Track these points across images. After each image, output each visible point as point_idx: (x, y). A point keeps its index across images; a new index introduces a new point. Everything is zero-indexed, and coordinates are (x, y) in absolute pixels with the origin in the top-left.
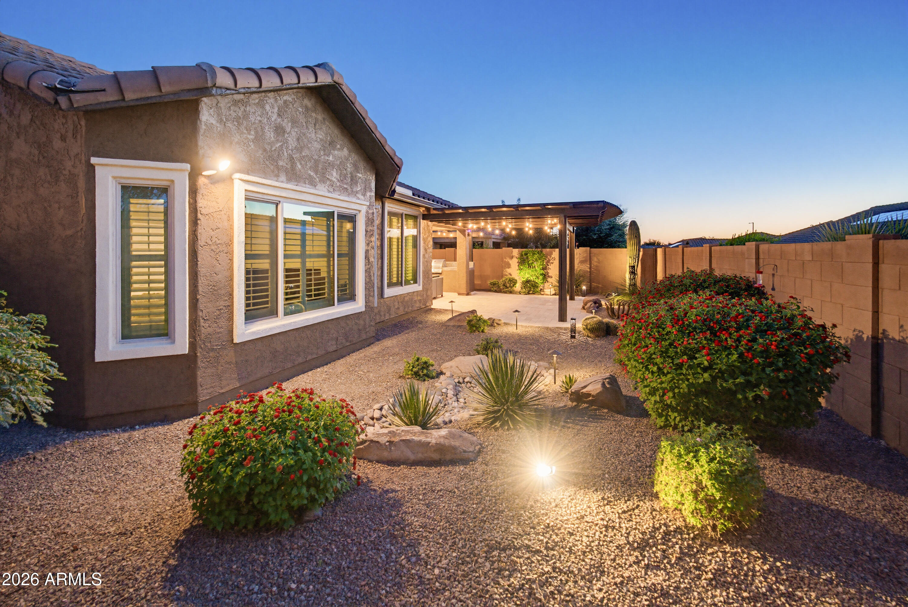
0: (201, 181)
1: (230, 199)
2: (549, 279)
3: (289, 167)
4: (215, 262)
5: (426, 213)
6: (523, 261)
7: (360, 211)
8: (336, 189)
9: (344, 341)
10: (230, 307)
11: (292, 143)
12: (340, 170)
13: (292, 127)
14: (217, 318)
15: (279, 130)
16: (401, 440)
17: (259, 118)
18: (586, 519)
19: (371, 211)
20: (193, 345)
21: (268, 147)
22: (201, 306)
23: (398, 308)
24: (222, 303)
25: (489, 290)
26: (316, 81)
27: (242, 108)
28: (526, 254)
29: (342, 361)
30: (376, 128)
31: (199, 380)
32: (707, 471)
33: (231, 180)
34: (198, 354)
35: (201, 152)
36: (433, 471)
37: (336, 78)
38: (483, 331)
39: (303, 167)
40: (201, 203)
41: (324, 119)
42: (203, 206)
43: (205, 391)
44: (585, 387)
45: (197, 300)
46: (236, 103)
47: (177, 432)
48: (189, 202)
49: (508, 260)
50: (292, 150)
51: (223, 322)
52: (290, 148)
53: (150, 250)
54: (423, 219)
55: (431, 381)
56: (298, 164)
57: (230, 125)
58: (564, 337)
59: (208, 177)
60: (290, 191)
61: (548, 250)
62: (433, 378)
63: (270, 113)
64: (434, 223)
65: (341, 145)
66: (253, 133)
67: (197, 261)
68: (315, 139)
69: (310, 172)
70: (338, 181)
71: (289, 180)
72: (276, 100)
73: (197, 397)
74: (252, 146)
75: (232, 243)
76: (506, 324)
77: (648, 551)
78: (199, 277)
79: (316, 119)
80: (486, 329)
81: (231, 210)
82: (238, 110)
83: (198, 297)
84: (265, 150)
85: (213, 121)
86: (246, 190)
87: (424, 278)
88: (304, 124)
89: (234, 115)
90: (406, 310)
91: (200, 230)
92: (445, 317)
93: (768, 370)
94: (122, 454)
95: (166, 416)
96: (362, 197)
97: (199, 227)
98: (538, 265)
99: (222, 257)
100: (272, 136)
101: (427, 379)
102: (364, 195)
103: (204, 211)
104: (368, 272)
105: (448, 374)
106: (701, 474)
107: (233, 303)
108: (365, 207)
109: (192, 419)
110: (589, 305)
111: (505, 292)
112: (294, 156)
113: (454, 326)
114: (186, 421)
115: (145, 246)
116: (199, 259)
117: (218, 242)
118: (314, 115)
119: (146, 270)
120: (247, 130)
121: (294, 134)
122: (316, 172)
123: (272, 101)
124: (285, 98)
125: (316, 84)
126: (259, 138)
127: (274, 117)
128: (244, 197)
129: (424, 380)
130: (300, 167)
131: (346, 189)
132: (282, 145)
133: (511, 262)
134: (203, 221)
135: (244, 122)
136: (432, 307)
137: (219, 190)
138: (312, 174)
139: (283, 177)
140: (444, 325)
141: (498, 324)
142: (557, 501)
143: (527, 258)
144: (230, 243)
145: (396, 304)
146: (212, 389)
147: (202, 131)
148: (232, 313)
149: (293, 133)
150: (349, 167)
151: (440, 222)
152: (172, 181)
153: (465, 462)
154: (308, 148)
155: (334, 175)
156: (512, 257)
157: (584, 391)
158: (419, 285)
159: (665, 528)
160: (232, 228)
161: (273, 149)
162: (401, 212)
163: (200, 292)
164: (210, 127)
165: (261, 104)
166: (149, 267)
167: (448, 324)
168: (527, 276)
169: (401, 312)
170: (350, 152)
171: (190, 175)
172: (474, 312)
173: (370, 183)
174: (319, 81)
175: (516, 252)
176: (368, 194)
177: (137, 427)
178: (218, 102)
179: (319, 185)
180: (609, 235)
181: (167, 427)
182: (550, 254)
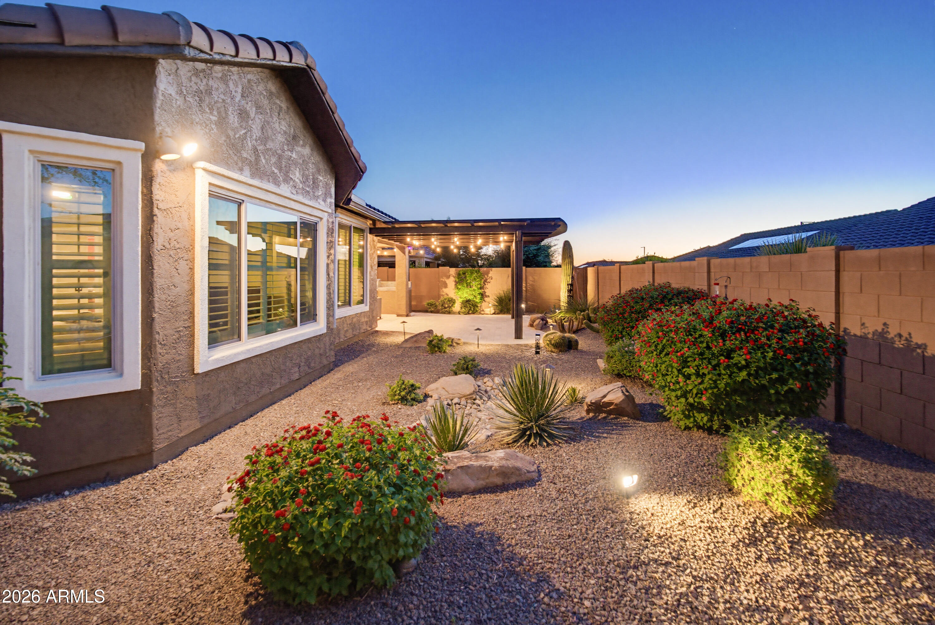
0: (158, 166)
1: (191, 194)
2: (486, 299)
3: (253, 159)
4: (174, 272)
5: (372, 226)
6: (461, 280)
7: (321, 219)
8: (299, 191)
9: (307, 368)
10: (191, 328)
11: (256, 132)
12: (303, 170)
13: (257, 113)
14: (176, 343)
15: (243, 114)
16: (458, 467)
17: (222, 96)
18: (688, 523)
19: (331, 220)
20: (147, 378)
21: (231, 133)
22: (157, 327)
23: (347, 330)
24: (181, 323)
25: (426, 311)
26: (291, 61)
27: (205, 81)
28: (464, 274)
29: (306, 391)
30: (344, 125)
31: (155, 422)
32: (797, 460)
33: (193, 169)
34: (154, 390)
35: (158, 129)
36: (503, 496)
37: (309, 61)
38: (444, 352)
39: (267, 162)
40: (158, 194)
41: (287, 107)
42: (161, 199)
43: (162, 436)
44: (604, 396)
45: (153, 319)
46: (196, 73)
47: (132, 493)
48: (142, 192)
49: (444, 279)
50: (256, 140)
51: (182, 348)
52: (254, 137)
53: (79, 254)
54: (370, 233)
55: (419, 405)
56: (262, 158)
57: (191, 100)
58: (529, 354)
59: (166, 162)
60: (255, 189)
61: (485, 269)
62: (420, 402)
63: (233, 93)
64: (378, 238)
65: (303, 141)
66: (215, 113)
67: (153, 269)
68: (279, 130)
69: (274, 169)
70: (301, 182)
71: (253, 176)
72: (240, 78)
73: (151, 444)
74: (215, 130)
75: (193, 248)
76: (464, 343)
77: (760, 545)
78: (155, 289)
79: (281, 107)
80: (448, 349)
81: (192, 206)
82: (200, 82)
83: (155, 315)
84: (228, 137)
85: (172, 91)
86: (210, 184)
87: (370, 299)
88: (269, 111)
89: (195, 87)
90: (355, 333)
91: (157, 229)
92: (400, 339)
93: (797, 365)
94: (59, 530)
95: (108, 474)
96: (322, 203)
97: (156, 226)
98: (475, 285)
99: (183, 266)
100: (236, 120)
101: (414, 403)
102: (325, 201)
103: (161, 206)
104: (329, 287)
105: (435, 396)
106: (791, 464)
107: (193, 322)
108: (326, 214)
109: (147, 474)
110: (537, 321)
111: (444, 313)
112: (259, 148)
113: (410, 348)
114: (139, 477)
115: (74, 249)
116: (155, 267)
117: (178, 246)
118: (278, 102)
119: (75, 280)
120: (210, 109)
121: (258, 121)
122: (280, 169)
123: (236, 77)
124: (249, 76)
125: (290, 65)
126: (222, 121)
127: (238, 97)
128: (207, 192)
129: (412, 405)
130: (264, 161)
131: (308, 192)
132: (246, 133)
133: (448, 281)
134: (160, 218)
135: (207, 98)
136: (377, 329)
137: (178, 179)
138: (276, 171)
139: (247, 171)
140: (398, 346)
141: (458, 344)
142: (650, 510)
143: (465, 277)
144: (191, 249)
145: (345, 325)
146: (170, 433)
147: (158, 103)
148: (193, 336)
149: (257, 119)
150: (312, 168)
151: (384, 237)
152: (119, 163)
153: (531, 483)
154: (273, 140)
155: (297, 175)
156: (448, 277)
157: (605, 400)
158: (366, 305)
159: (760, 521)
160: (193, 230)
161: (237, 136)
162: (349, 223)
163: (157, 310)
164: (168, 98)
165: (224, 79)
166: (79, 277)
167: (404, 346)
168: (465, 295)
169: (350, 334)
170: (312, 150)
171: (143, 156)
172: (430, 332)
173: (330, 188)
174: (293, 61)
175: (453, 271)
176: (329, 200)
177: (67, 493)
178: (178, 69)
179: (283, 185)
180: (535, 256)
181: (113, 488)
182: (488, 273)
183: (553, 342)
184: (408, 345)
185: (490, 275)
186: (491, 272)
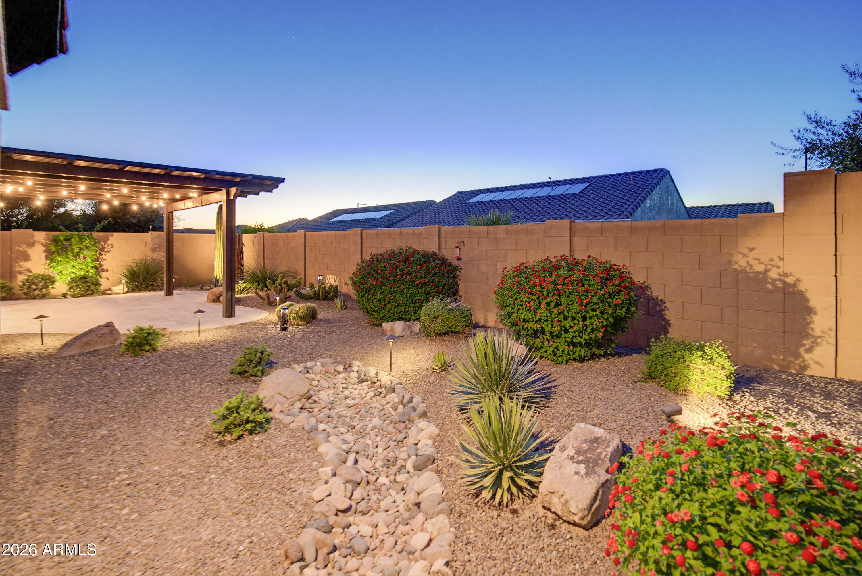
6: (57, 249)
98: (86, 255)
113: (81, 355)
133: (31, 251)
141: (162, 335)
156: (32, 244)
167: (66, 354)
175: (40, 235)
182: (106, 240)
183: (300, 314)
184: (73, 351)
185: (109, 242)
186: (111, 238)
